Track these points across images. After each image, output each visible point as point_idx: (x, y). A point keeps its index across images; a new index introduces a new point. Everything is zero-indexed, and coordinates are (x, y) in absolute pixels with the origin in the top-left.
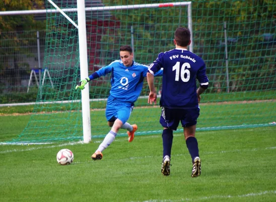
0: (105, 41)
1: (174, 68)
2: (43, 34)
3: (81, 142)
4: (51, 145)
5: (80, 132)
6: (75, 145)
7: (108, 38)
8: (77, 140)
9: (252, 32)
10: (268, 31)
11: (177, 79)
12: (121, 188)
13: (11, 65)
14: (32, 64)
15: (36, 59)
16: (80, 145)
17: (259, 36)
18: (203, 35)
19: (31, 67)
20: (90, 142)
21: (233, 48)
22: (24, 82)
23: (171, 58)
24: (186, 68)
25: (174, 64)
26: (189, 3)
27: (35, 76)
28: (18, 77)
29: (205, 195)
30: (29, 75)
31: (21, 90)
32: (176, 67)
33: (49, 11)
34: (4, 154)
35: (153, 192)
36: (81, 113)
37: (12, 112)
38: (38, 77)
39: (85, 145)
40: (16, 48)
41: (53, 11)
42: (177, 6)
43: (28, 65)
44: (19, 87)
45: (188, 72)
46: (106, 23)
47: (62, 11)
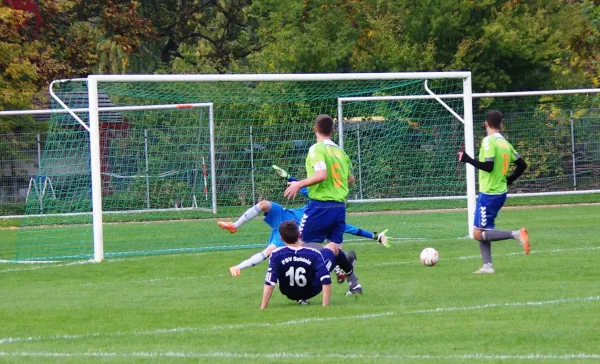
0: (114, 145)
1: (287, 274)
2: (44, 137)
3: (92, 261)
4: (58, 264)
5: (91, 249)
6: (85, 265)
7: (119, 142)
8: (87, 258)
9: (282, 138)
10: (300, 137)
11: (292, 284)
12: (144, 314)
13: (7, 172)
14: (31, 171)
15: (37, 166)
16: (91, 264)
17: (290, 142)
18: (228, 140)
19: (30, 174)
20: (103, 261)
21: (260, 156)
22: (22, 191)
23: (283, 262)
24: (300, 273)
25: (288, 269)
26: (211, 104)
27: (35, 185)
28: (15, 186)
29: (240, 323)
30: (28, 183)
31: (19, 201)
32: (290, 272)
33: (54, 111)
34: (4, 274)
35: (181, 319)
36: (92, 227)
37: (8, 225)
38: (38, 186)
39: (97, 264)
40: (14, 153)
41: (60, 111)
42: (196, 108)
43: (26, 172)
44: (15, 196)
45: (303, 277)
46: (118, 126)
47: (71, 111)
